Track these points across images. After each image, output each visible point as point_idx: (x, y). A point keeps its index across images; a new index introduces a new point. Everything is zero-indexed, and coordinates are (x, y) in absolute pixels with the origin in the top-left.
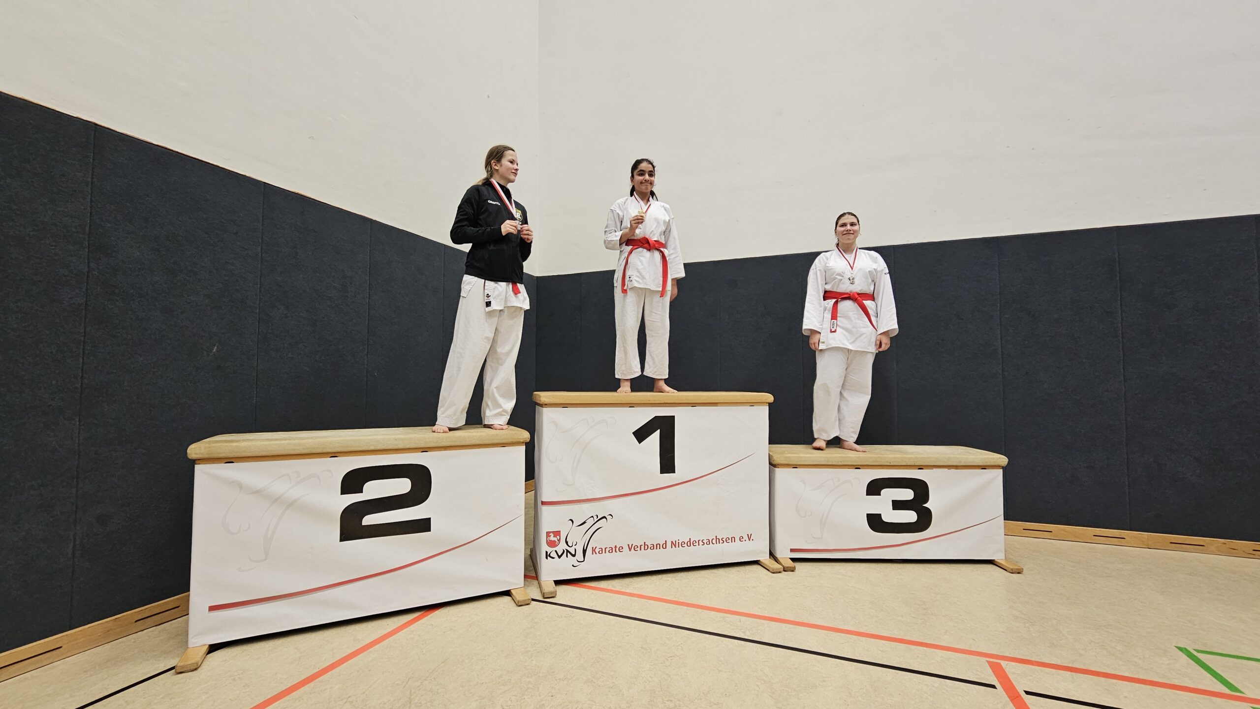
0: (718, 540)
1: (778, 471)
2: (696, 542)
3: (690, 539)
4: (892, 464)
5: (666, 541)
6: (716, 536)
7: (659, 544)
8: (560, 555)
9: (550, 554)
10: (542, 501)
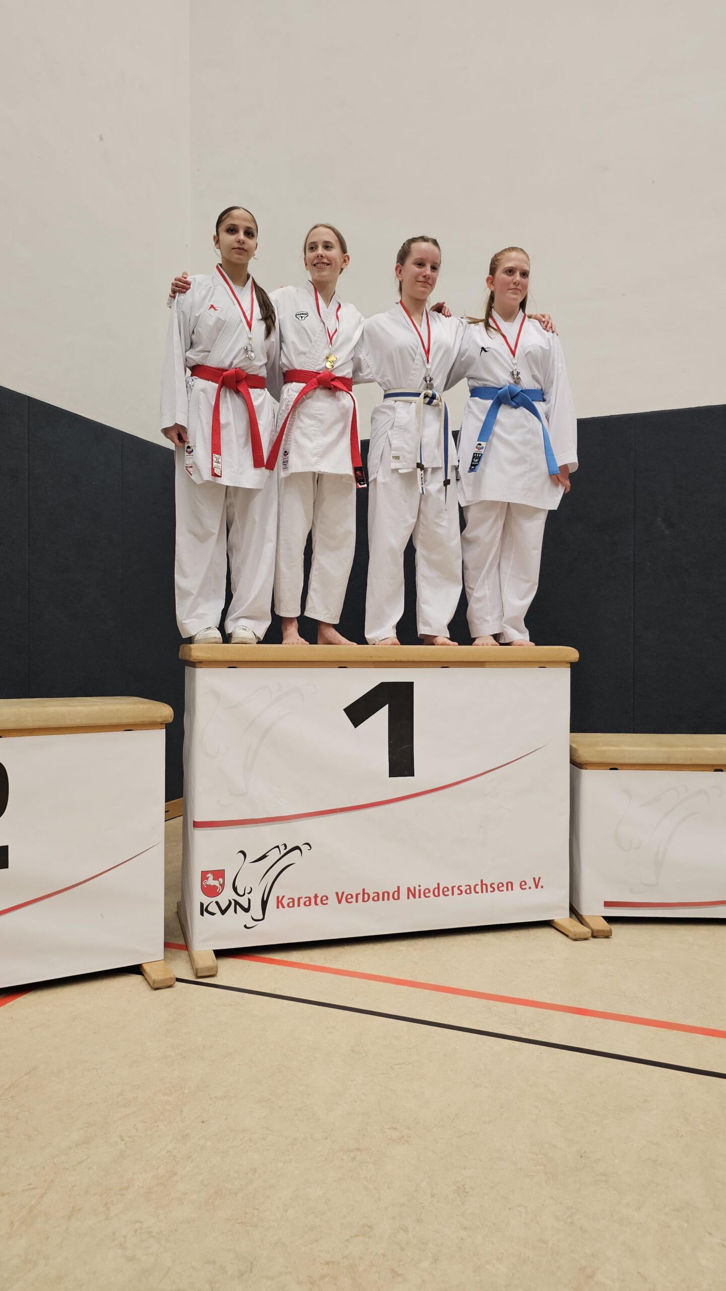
0: (484, 886)
1: (587, 776)
2: (448, 890)
3: (438, 884)
5: (399, 888)
6: (482, 881)
7: (388, 893)
8: (223, 908)
9: (207, 908)
10: (194, 822)
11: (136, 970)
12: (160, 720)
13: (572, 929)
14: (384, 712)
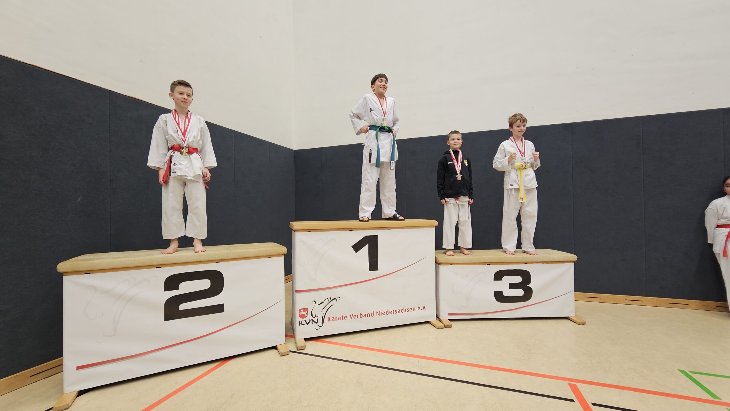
0: (405, 310)
1: (441, 267)
2: (392, 312)
3: (388, 310)
4: (508, 262)
5: (373, 312)
7: (369, 314)
8: (307, 323)
9: (301, 322)
10: (296, 290)
11: (275, 348)
12: (282, 253)
13: (437, 325)
14: (367, 247)
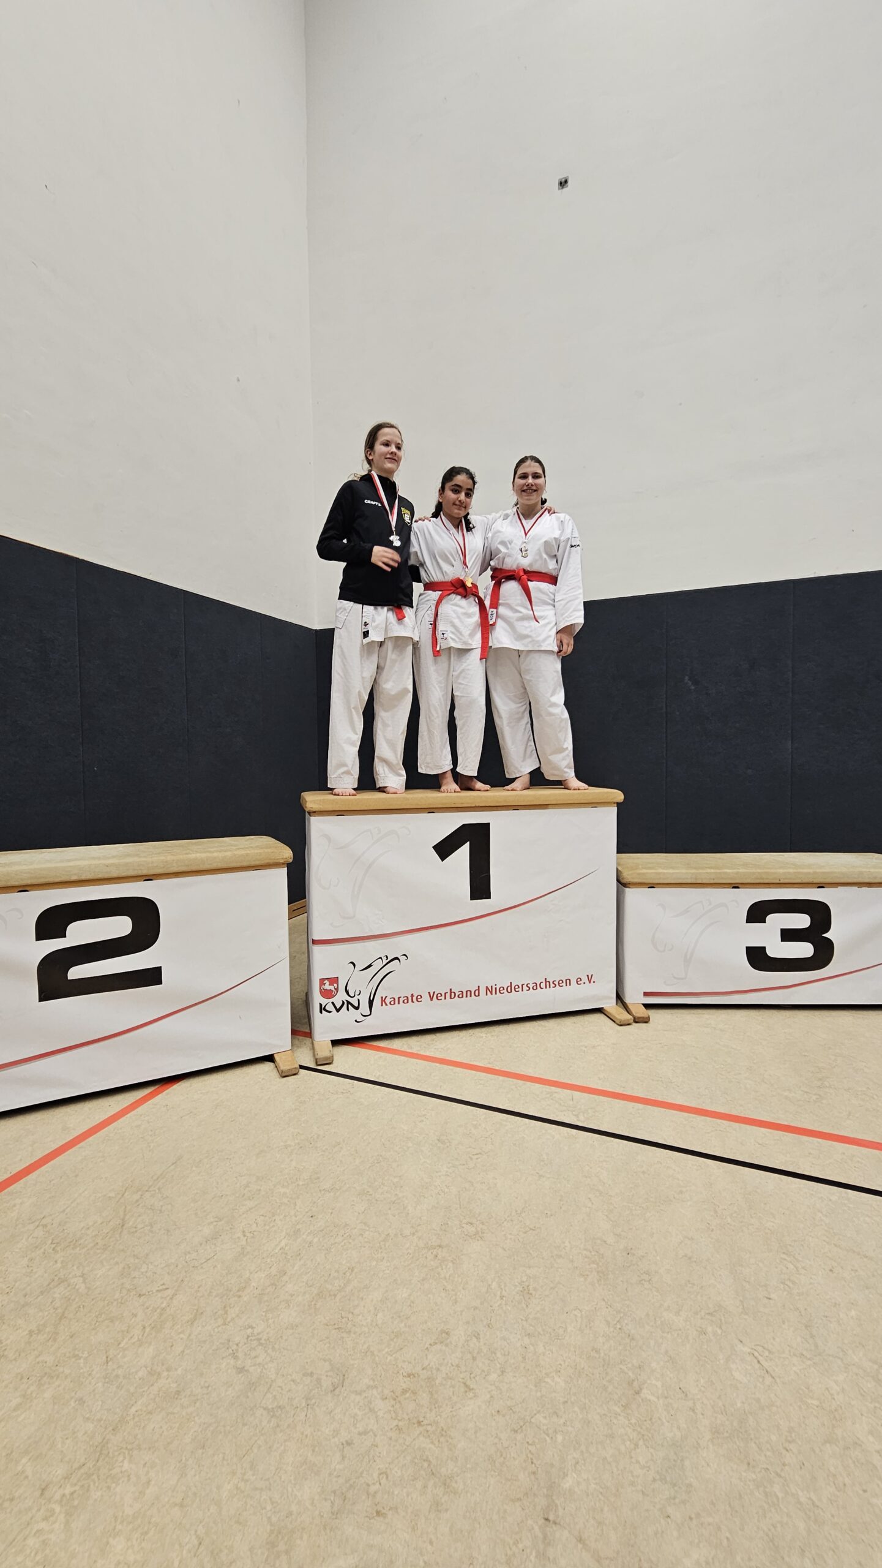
0: (548, 983)
1: (629, 893)
2: (519, 987)
3: (511, 983)
4: (781, 882)
5: (479, 987)
6: (546, 979)
7: (471, 991)
8: (338, 1008)
9: (325, 1006)
10: (314, 940)
11: (270, 1058)
12: (282, 861)
13: (617, 1016)
